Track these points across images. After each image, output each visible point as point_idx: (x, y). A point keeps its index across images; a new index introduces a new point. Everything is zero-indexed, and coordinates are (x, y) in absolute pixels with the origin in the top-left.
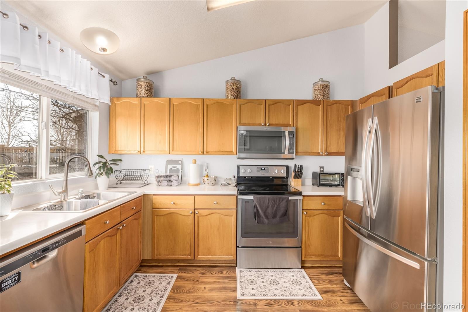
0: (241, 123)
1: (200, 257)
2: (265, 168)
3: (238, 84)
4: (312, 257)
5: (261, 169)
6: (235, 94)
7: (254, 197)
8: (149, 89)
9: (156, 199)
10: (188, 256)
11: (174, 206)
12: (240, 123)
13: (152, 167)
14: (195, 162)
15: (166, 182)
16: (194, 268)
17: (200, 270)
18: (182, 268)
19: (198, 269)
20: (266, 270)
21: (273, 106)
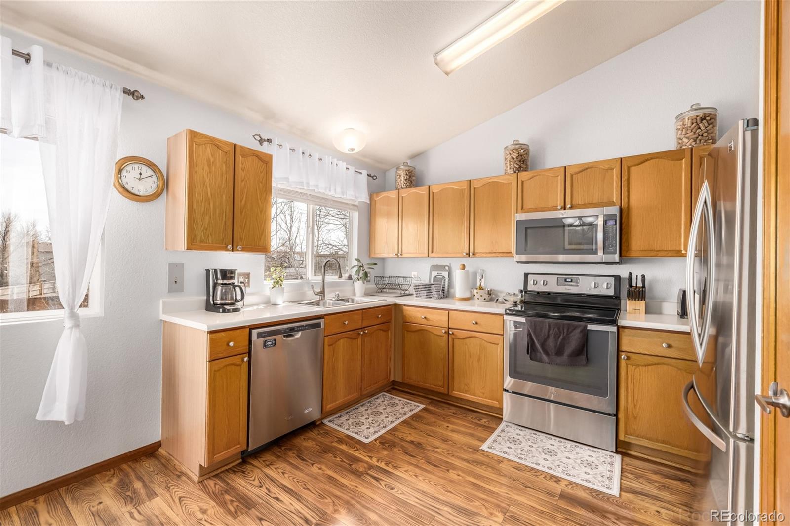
0: (524, 207)
1: (456, 393)
2: (572, 280)
3: (520, 149)
4: (641, 439)
5: (565, 280)
6: (516, 165)
7: (526, 320)
8: (408, 177)
9: (408, 311)
10: (441, 388)
11: (424, 322)
12: (522, 208)
13: (416, 273)
14: (464, 267)
15: (425, 292)
16: (448, 406)
17: (453, 410)
18: (432, 402)
19: (453, 408)
20: (549, 436)
21: (579, 174)
